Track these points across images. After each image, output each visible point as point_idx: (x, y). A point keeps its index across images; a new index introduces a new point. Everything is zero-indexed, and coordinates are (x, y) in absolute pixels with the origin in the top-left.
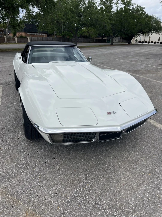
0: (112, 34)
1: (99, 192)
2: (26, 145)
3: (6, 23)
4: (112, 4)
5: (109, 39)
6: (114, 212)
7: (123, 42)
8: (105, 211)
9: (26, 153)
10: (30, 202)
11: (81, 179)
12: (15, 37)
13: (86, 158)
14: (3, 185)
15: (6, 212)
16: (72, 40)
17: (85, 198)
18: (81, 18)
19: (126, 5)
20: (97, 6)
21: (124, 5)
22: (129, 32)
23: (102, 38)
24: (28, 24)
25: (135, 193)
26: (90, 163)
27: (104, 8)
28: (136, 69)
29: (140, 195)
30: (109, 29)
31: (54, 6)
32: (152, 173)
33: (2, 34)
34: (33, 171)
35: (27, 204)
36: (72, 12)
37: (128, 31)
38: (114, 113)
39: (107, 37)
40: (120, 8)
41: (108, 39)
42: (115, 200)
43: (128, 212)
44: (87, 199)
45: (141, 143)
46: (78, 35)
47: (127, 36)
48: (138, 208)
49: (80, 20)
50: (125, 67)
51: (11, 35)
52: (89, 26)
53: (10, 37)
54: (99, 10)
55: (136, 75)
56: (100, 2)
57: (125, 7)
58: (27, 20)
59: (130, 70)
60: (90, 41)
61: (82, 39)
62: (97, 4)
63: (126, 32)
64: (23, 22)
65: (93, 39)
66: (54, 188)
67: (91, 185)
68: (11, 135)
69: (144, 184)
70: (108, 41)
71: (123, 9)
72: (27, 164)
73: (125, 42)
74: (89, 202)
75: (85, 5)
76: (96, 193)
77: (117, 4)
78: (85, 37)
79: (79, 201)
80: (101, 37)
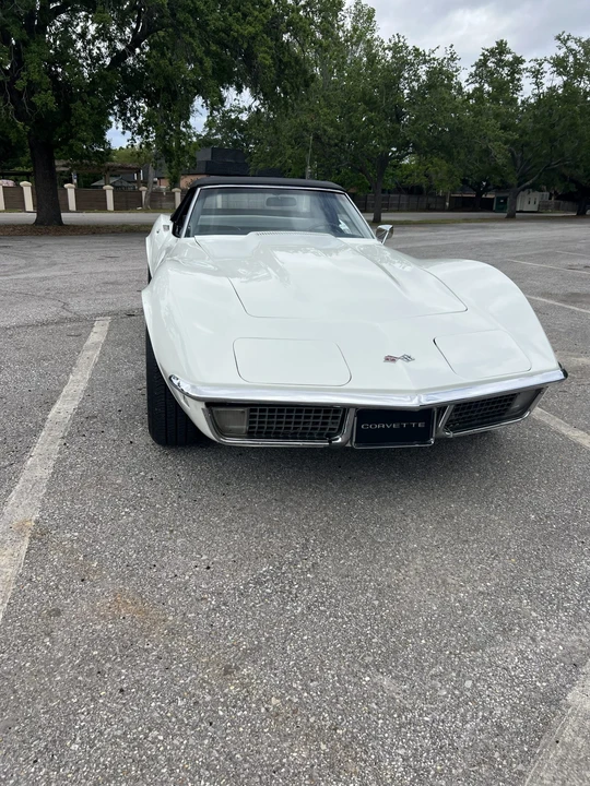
0: (512, 180)
1: (334, 581)
2: (148, 458)
3: (148, 145)
4: (517, 76)
5: (502, 198)
6: (366, 626)
7: (558, 208)
8: (340, 620)
9: (144, 477)
10: (133, 575)
11: (289, 547)
12: (176, 189)
13: (321, 503)
14: (69, 535)
15: (65, 589)
16: (366, 200)
17: (287, 588)
18: (399, 123)
19: (571, 79)
20: (464, 84)
21: (565, 78)
22: (580, 172)
23: (479, 194)
24: (221, 148)
25: (446, 596)
26: (326, 515)
27: (487, 87)
28: (576, 291)
29: (459, 601)
30: (501, 161)
31: (307, 86)
32: (521, 558)
33: (135, 182)
34: (156, 516)
35: (124, 579)
36: (371, 104)
37: (578, 167)
38: (408, 358)
39: (498, 189)
40: (549, 89)
41: (498, 199)
42: (376, 603)
43: (408, 633)
44: (294, 591)
45: (515, 485)
46: (390, 183)
47: (573, 188)
48: (443, 628)
49: (395, 132)
50: (538, 284)
51: (164, 186)
52: (426, 152)
53: (160, 189)
54: (470, 96)
55: (572, 307)
56: (474, 68)
57: (565, 85)
58: (219, 137)
59: (556, 291)
60: (433, 206)
61: (404, 197)
62: (462, 77)
63: (566, 172)
64: (205, 142)
65: (444, 198)
66: (204, 557)
67: (316, 563)
68: (113, 433)
69: (483, 580)
70: (501, 206)
71: (560, 92)
72: (141, 498)
73: (567, 210)
74: (297, 597)
75: (418, 81)
76: (324, 581)
77: (537, 74)
78: (415, 191)
79: (268, 591)
80: (474, 190)
